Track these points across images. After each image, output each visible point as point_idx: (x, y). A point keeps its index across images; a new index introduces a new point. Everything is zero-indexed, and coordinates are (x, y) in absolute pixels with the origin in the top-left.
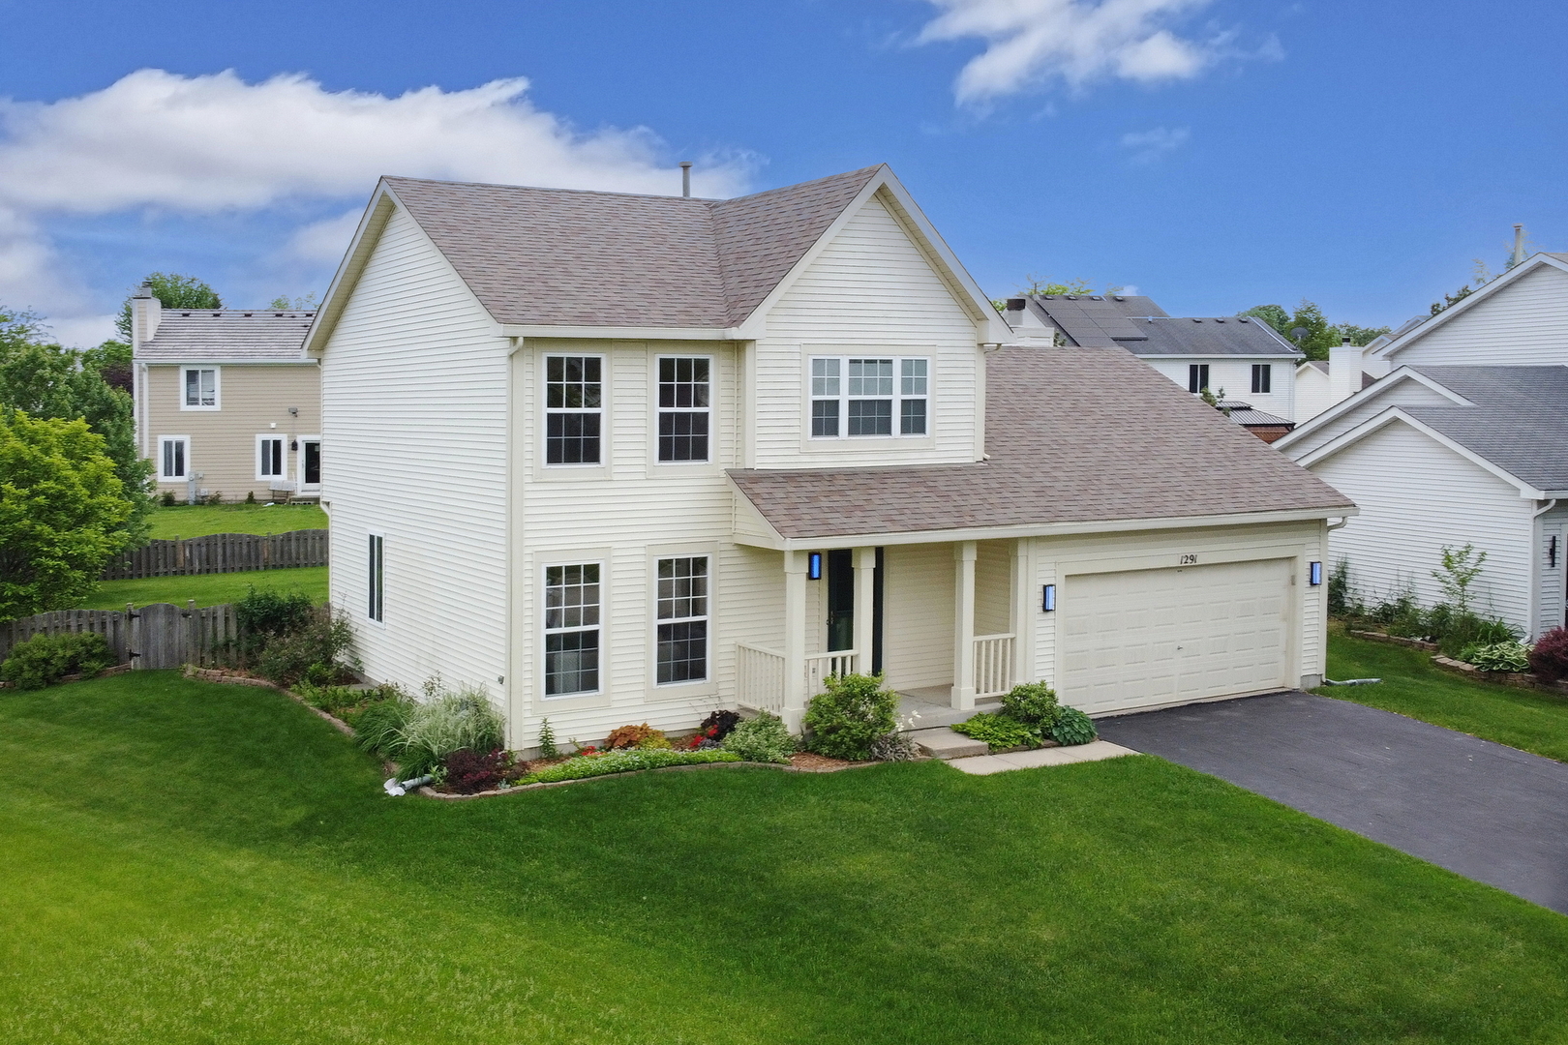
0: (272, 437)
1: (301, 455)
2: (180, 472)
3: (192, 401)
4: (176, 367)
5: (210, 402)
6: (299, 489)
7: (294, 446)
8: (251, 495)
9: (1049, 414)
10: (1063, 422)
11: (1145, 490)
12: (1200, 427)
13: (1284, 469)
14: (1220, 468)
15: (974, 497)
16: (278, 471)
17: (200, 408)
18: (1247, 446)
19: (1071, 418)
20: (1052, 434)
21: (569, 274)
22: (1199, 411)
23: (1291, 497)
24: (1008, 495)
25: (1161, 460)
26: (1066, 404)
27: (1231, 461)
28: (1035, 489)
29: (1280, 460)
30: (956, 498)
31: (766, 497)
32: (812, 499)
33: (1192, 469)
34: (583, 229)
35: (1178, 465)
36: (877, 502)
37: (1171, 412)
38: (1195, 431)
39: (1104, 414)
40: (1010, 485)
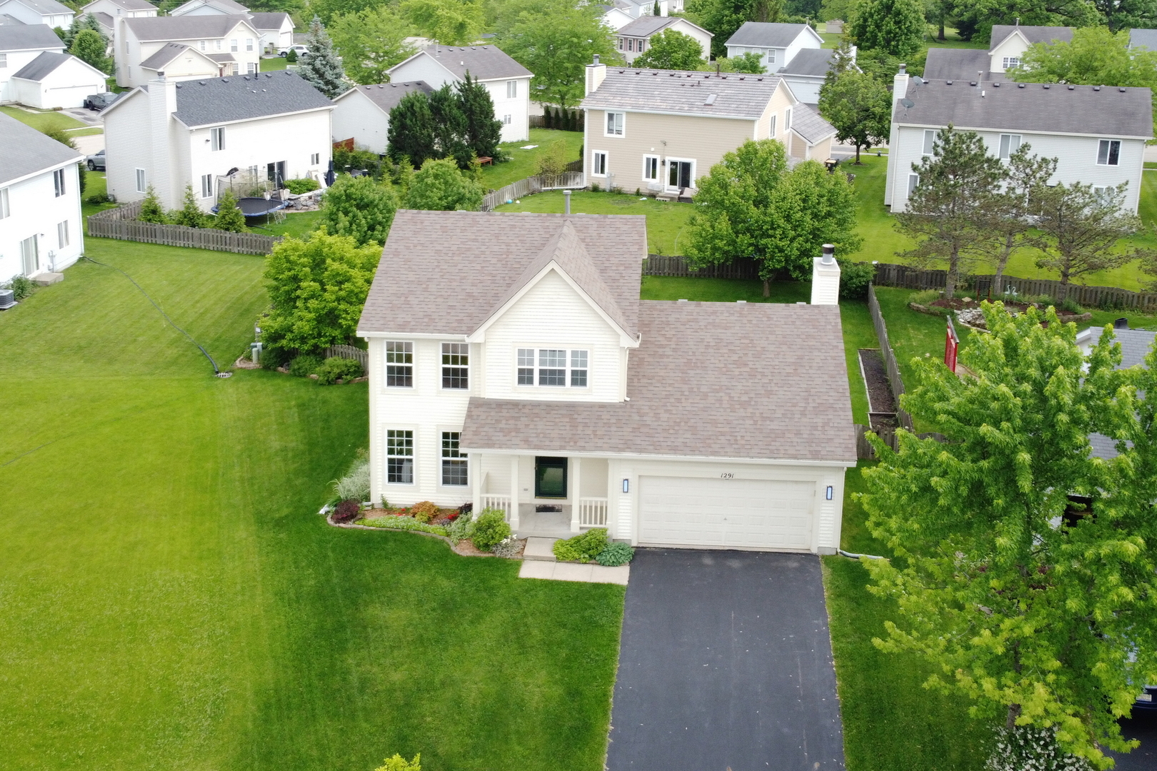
0: (652, 156)
1: (668, 168)
2: (602, 172)
3: (610, 131)
4: (603, 111)
5: (619, 132)
6: (666, 188)
7: (664, 163)
8: (638, 190)
9: (712, 365)
10: (716, 373)
11: (710, 433)
12: (815, 383)
13: (835, 425)
14: (787, 420)
15: (591, 428)
16: (654, 176)
17: (614, 136)
18: (832, 402)
19: (724, 369)
20: (695, 382)
21: (426, 290)
22: (831, 369)
23: (811, 449)
24: (613, 429)
25: (750, 410)
26: (735, 357)
27: (803, 414)
28: (635, 426)
29: (842, 417)
30: (580, 428)
31: (475, 417)
32: (498, 421)
33: (764, 419)
34: (469, 249)
35: (758, 415)
36: (531, 427)
37: (807, 368)
38: (805, 386)
39: (754, 367)
40: (624, 421)
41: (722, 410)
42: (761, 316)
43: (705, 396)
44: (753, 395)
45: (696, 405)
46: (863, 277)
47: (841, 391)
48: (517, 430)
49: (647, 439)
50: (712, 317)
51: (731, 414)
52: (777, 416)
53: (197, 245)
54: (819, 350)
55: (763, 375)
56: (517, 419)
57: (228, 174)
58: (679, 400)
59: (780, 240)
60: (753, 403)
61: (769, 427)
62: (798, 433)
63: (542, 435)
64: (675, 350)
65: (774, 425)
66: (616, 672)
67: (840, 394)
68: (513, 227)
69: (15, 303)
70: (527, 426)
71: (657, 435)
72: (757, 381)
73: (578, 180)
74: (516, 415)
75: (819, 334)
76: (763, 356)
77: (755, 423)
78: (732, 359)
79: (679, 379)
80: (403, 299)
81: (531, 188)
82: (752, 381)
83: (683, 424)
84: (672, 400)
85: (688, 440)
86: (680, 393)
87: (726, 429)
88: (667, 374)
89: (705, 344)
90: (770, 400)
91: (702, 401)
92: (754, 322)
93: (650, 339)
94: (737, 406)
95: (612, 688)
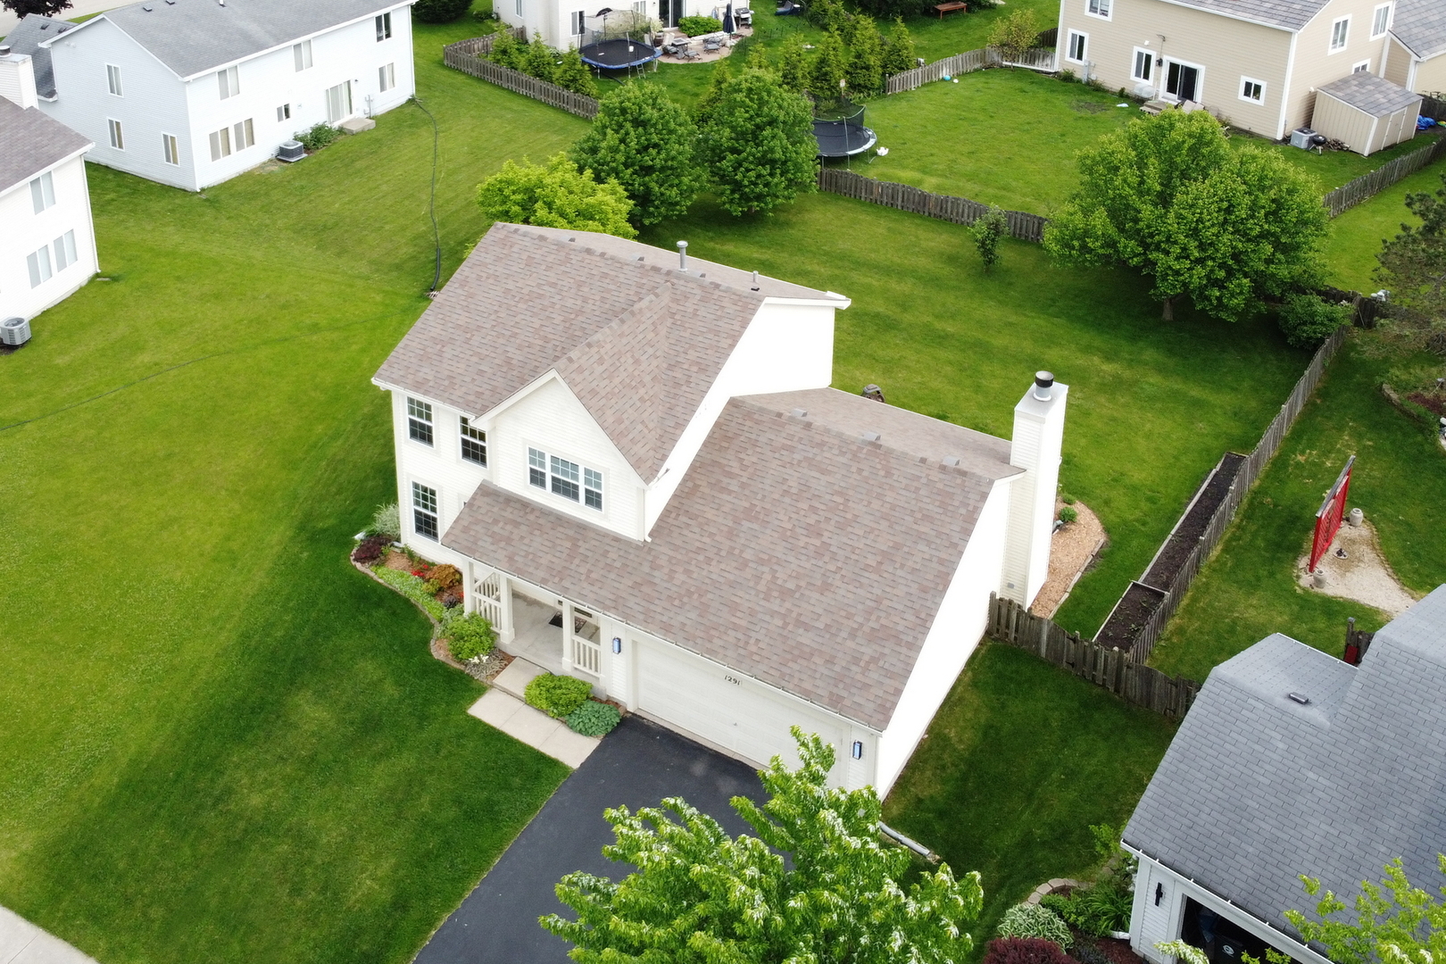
0: (1146, 51)
1: (1165, 70)
2: (1080, 57)
3: (1093, 9)
5: (1104, 13)
6: (1160, 94)
7: (1160, 62)
8: (1123, 90)
9: (777, 522)
10: (776, 535)
11: (721, 621)
12: (895, 592)
13: (886, 666)
14: (827, 636)
15: (588, 566)
16: (1146, 76)
17: (1097, 16)
18: (900, 628)
19: (789, 533)
20: (743, 541)
21: (467, 341)
22: (928, 577)
23: (835, 691)
24: (612, 576)
25: (788, 605)
26: (812, 520)
27: (853, 635)
28: (639, 580)
29: (902, 658)
30: (576, 561)
31: (475, 508)
32: (496, 522)
33: (799, 623)
34: (541, 296)
35: (794, 615)
36: (526, 541)
37: (897, 565)
38: (879, 592)
39: (828, 541)
40: (629, 569)
41: (753, 592)
42: (879, 466)
43: (745, 564)
44: (803, 584)
45: (726, 574)
46: (1322, 324)
47: (923, 616)
48: (509, 540)
49: (643, 603)
50: (815, 450)
51: (762, 603)
52: (818, 624)
53: (538, 97)
54: (929, 543)
55: (834, 557)
56: (516, 524)
57: (599, 14)
58: (708, 560)
59: (1177, 259)
60: (797, 595)
61: (799, 639)
62: (830, 661)
63: (531, 557)
64: (743, 486)
65: (806, 638)
66: (467, 895)
67: (919, 621)
68: (605, 275)
69: (304, 155)
70: (522, 538)
71: (657, 602)
72: (820, 564)
73: (1048, 61)
74: (519, 520)
75: (943, 517)
76: (850, 529)
77: (786, 624)
78: (808, 521)
79: (726, 529)
80: (439, 347)
81: (989, 60)
82: (814, 562)
83: (696, 596)
84: (701, 558)
85: (688, 622)
86: (715, 550)
87: (743, 623)
88: (715, 518)
89: (785, 488)
90: (823, 598)
91: (737, 572)
92: (865, 474)
93: (722, 461)
94: (775, 594)
95: (446, 917)
